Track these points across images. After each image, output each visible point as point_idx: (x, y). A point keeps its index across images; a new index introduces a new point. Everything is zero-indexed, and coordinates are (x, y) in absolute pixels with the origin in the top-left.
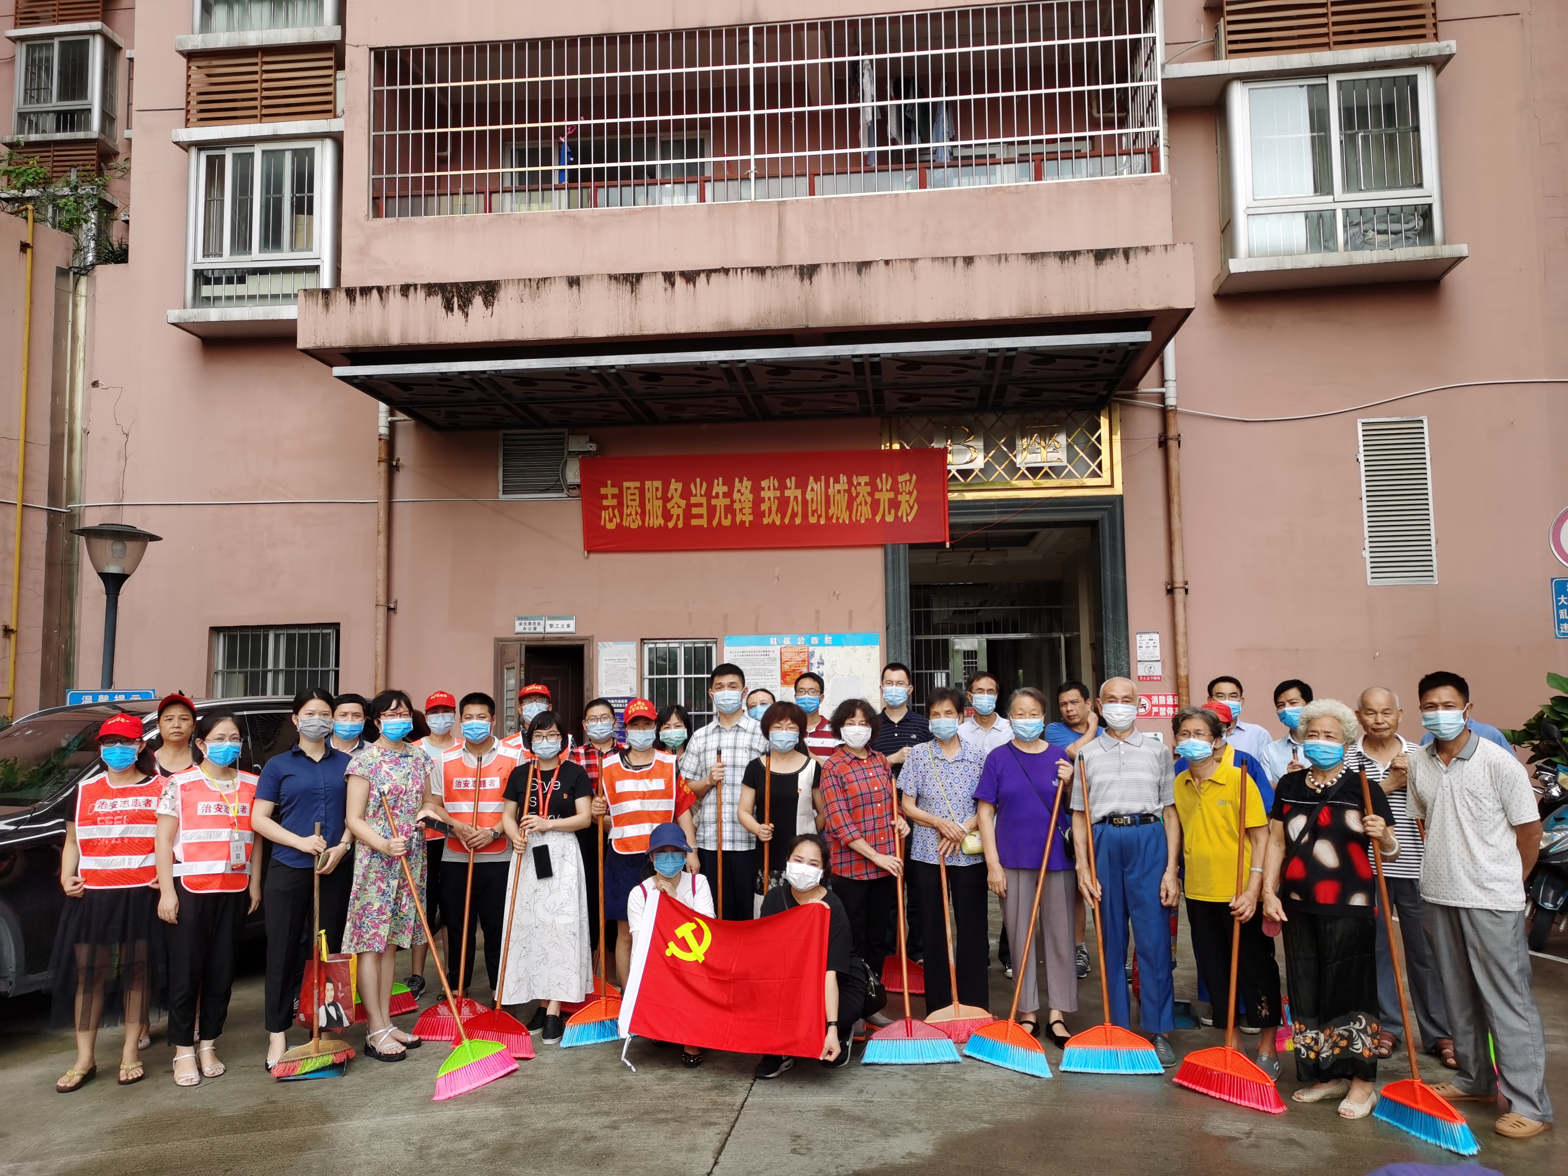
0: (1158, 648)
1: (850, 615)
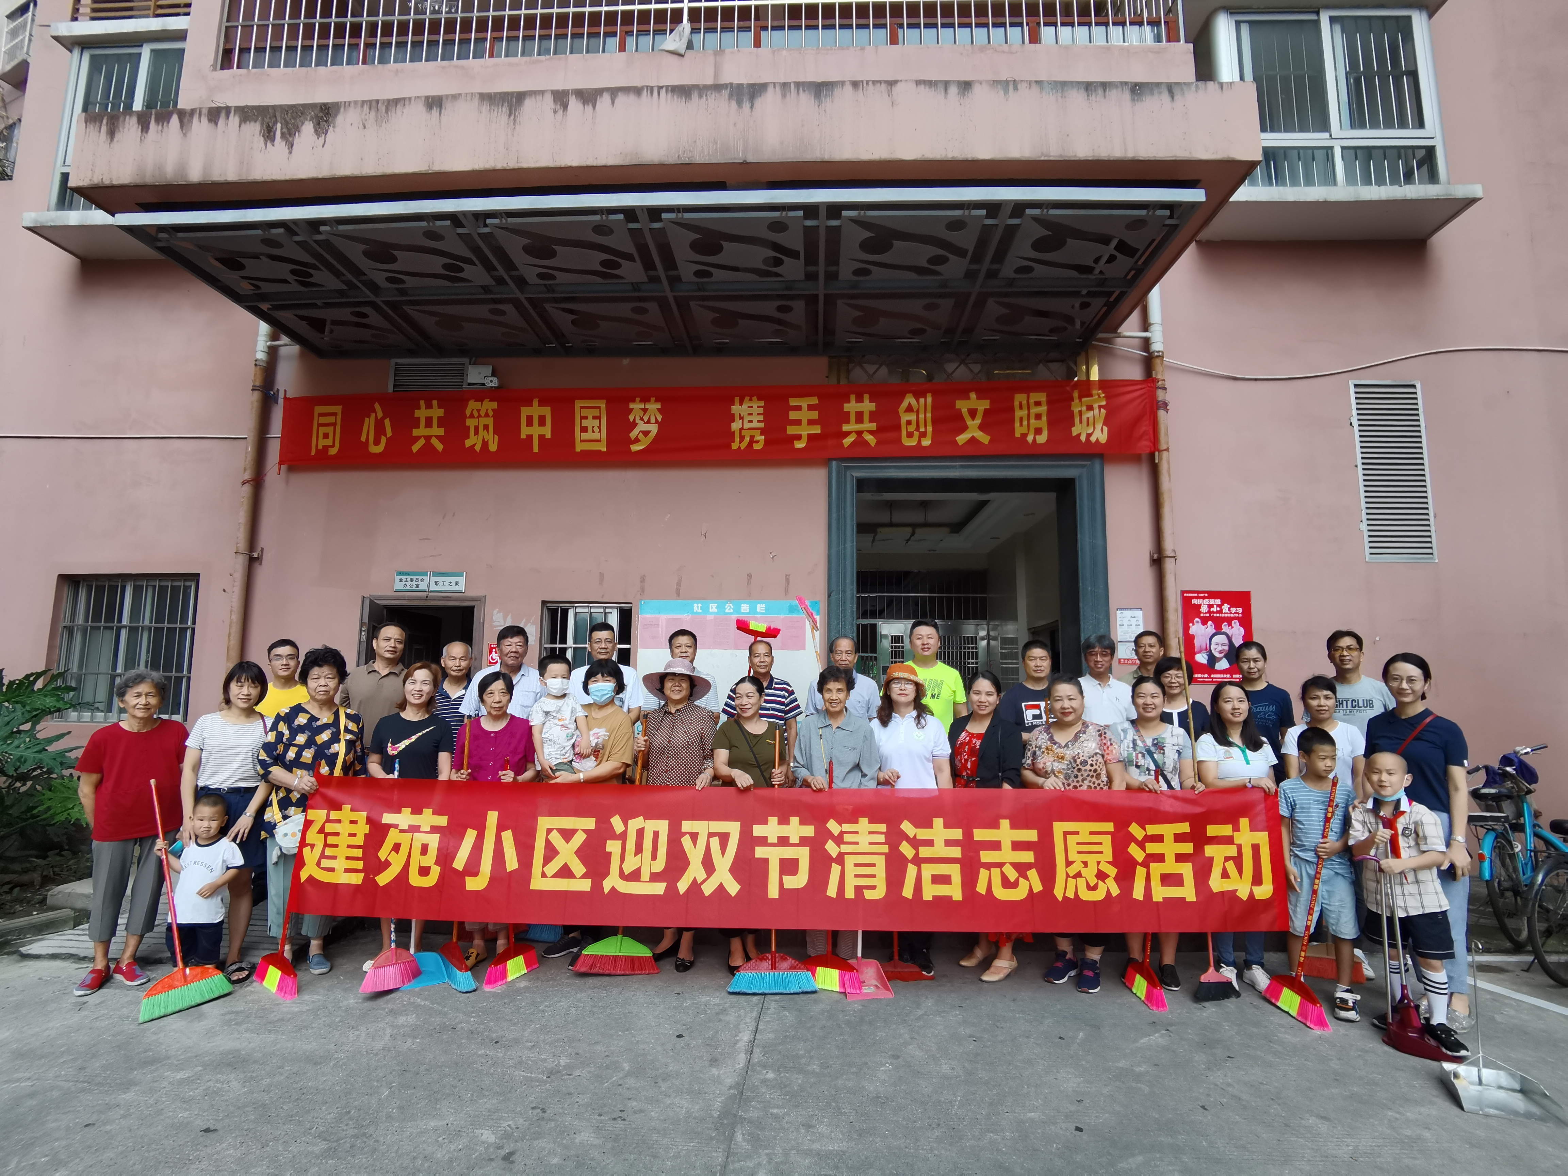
1: (787, 580)
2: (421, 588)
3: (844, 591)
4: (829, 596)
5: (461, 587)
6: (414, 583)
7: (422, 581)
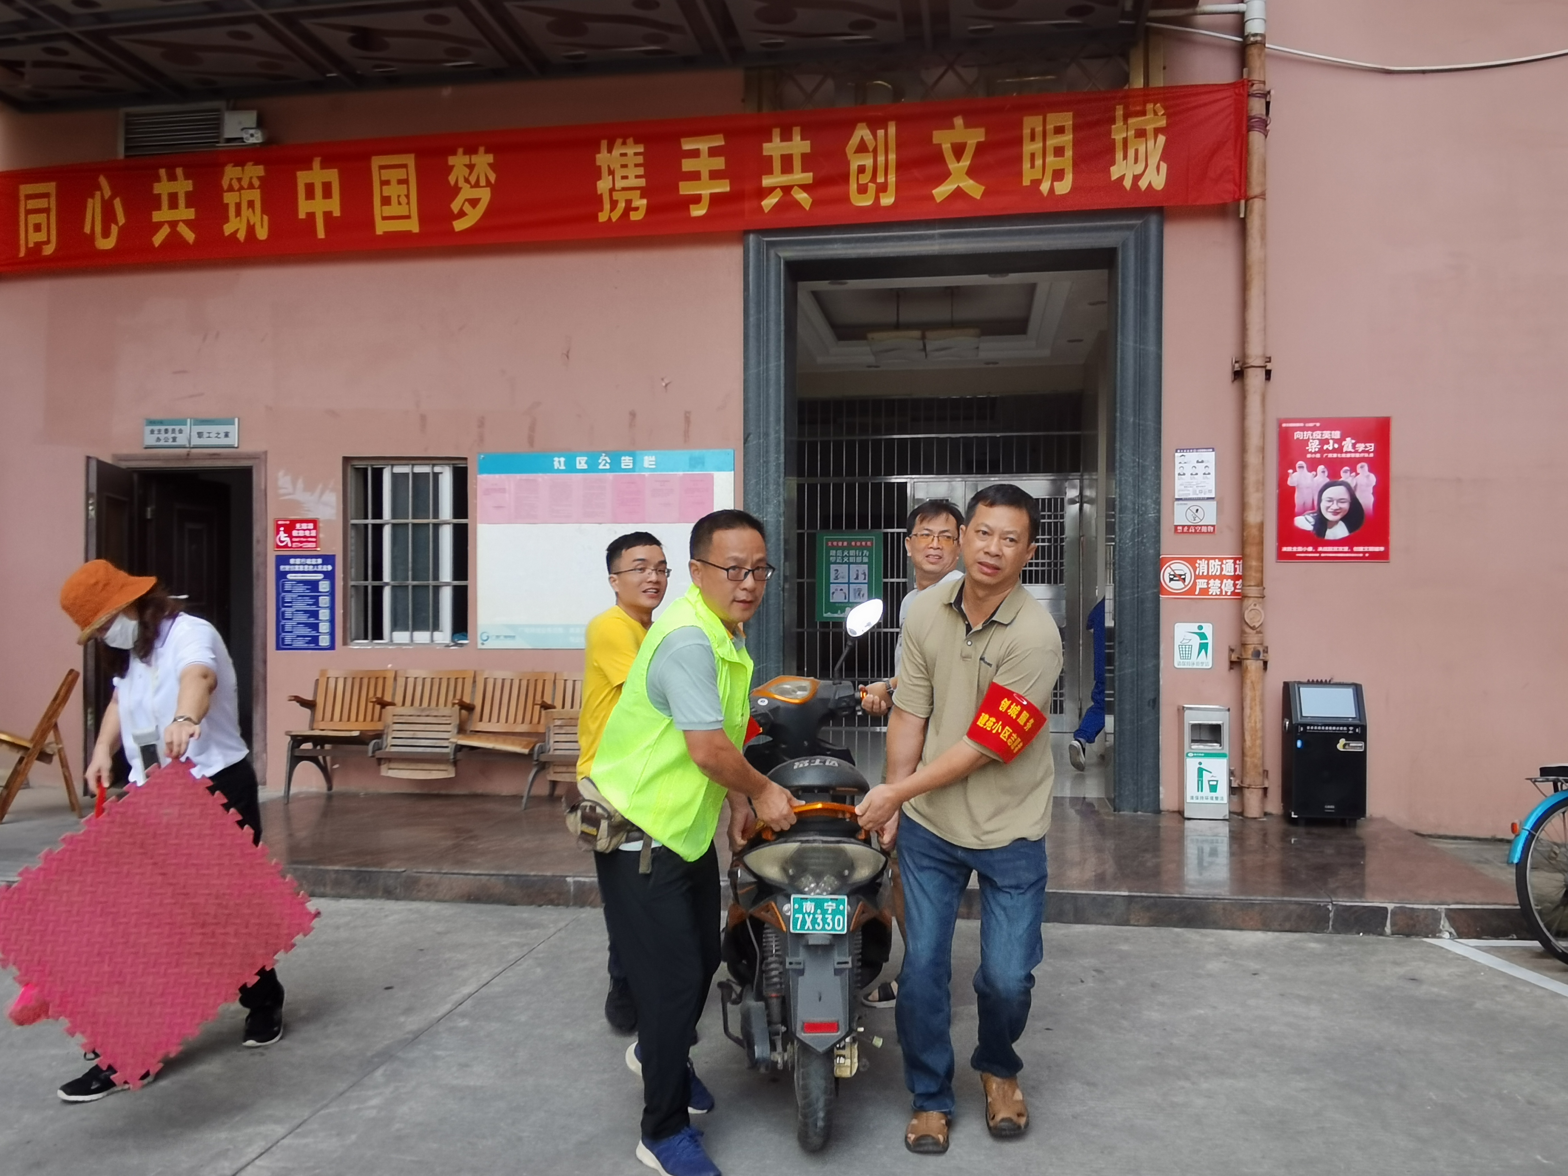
0: (1212, 476)
1: (687, 420)
2: (179, 442)
3: (767, 435)
4: (746, 441)
5: (233, 440)
6: (170, 435)
7: (181, 431)
